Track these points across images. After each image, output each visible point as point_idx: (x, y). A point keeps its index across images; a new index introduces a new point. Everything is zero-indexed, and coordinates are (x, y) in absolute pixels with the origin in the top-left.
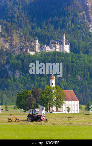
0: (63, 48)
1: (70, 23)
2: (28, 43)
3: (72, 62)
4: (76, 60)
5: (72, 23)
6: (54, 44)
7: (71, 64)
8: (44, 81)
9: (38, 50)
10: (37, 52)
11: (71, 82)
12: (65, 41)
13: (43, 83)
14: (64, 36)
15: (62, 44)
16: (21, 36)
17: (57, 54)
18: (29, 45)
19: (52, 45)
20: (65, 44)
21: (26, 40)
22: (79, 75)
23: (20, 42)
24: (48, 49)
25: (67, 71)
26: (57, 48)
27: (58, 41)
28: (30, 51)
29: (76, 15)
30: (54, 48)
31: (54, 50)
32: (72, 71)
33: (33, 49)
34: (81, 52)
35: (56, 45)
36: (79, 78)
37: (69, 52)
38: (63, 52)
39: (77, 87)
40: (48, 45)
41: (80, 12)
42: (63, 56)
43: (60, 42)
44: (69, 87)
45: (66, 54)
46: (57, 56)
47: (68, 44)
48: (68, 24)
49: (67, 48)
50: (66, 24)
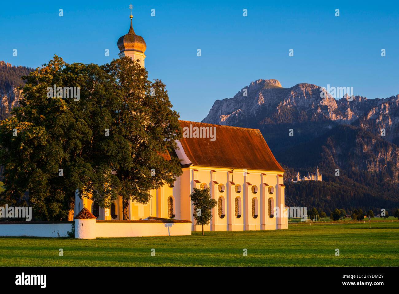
0: (317, 178)
1: (323, 164)
2: (293, 176)
3: (324, 187)
4: (326, 185)
5: (324, 163)
6: (311, 175)
7: (322, 188)
8: (303, 200)
9: (299, 179)
10: (298, 181)
11: (323, 201)
12: (318, 173)
13: (302, 201)
14: (318, 169)
15: (316, 175)
16: (288, 172)
17: (312, 182)
18: (294, 177)
19: (309, 176)
20: (318, 175)
21: (291, 174)
22: (329, 196)
23: (287, 176)
24: (306, 179)
25: (320, 194)
26: (313, 178)
27: (313, 173)
28: (293, 180)
29: (327, 159)
30: (311, 178)
31: (310, 179)
32: (323, 193)
33: (296, 179)
34: (330, 181)
35: (312, 176)
36: (329, 198)
37: (321, 180)
38: (317, 180)
39: (327, 204)
40: (306, 176)
41: (329, 156)
42: (317, 183)
43: (315, 173)
44: (321, 204)
45: (319, 182)
46: (312, 183)
47: (321, 175)
48: (321, 164)
49: (320, 178)
50: (320, 164)
